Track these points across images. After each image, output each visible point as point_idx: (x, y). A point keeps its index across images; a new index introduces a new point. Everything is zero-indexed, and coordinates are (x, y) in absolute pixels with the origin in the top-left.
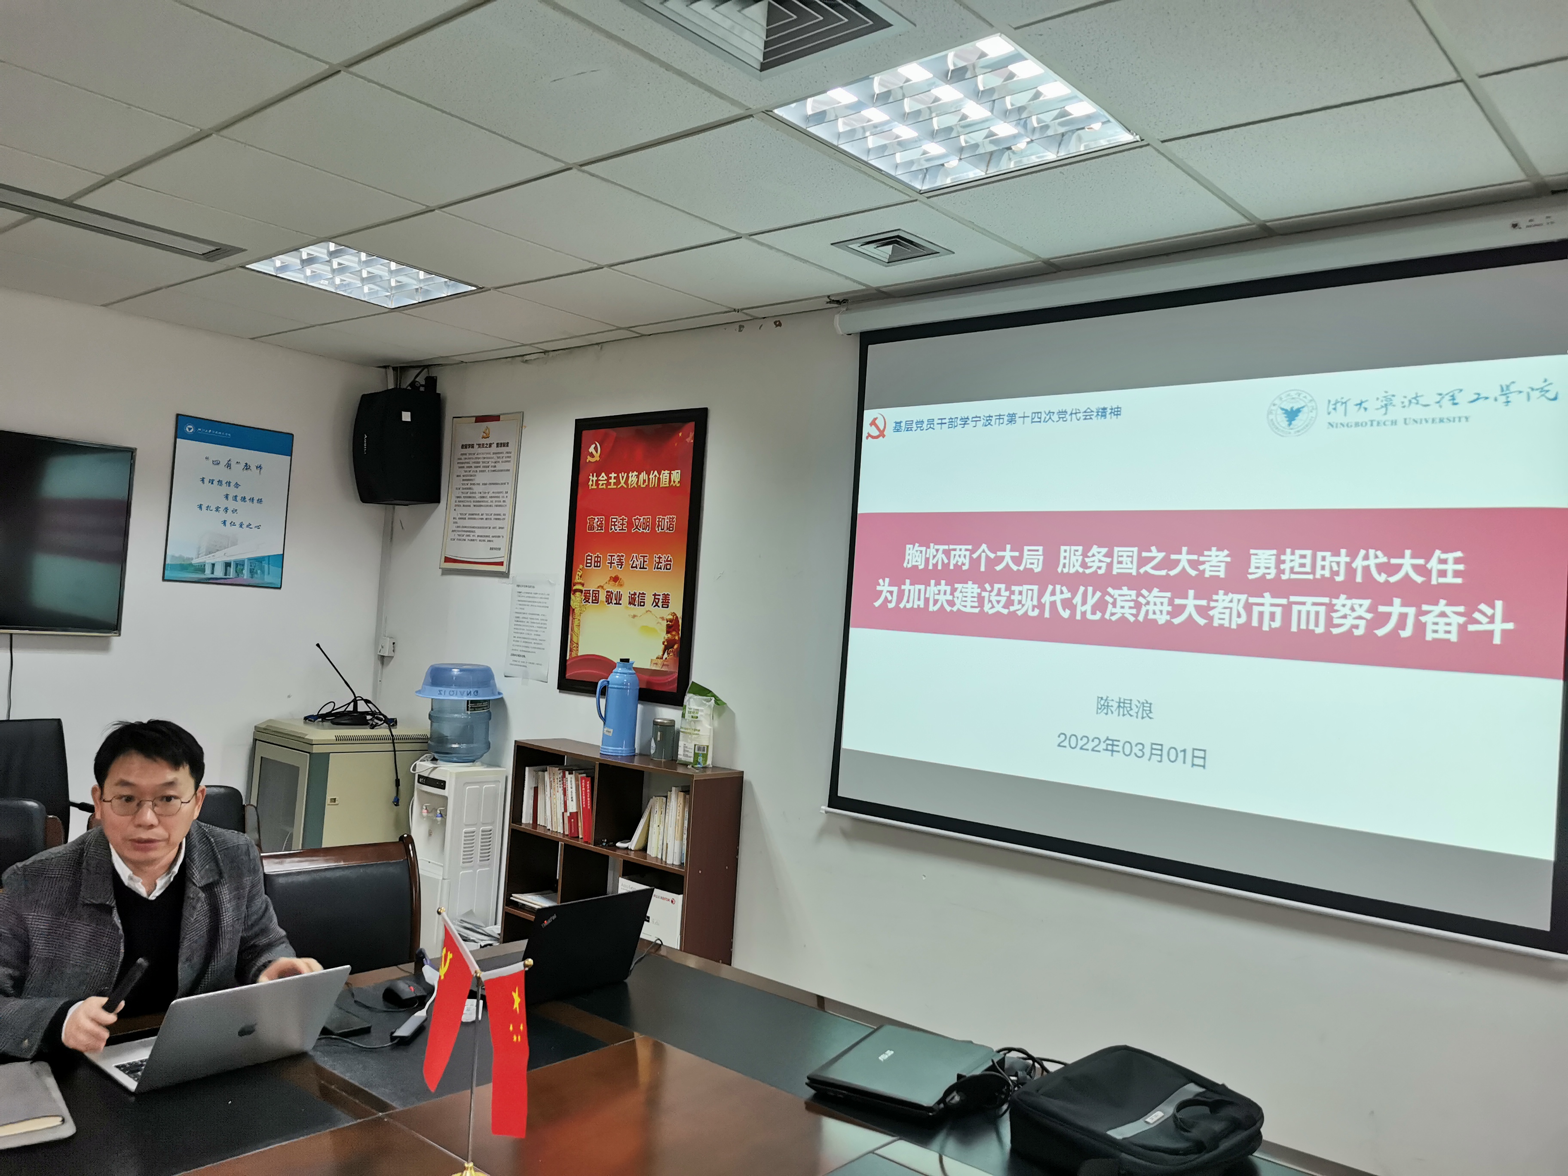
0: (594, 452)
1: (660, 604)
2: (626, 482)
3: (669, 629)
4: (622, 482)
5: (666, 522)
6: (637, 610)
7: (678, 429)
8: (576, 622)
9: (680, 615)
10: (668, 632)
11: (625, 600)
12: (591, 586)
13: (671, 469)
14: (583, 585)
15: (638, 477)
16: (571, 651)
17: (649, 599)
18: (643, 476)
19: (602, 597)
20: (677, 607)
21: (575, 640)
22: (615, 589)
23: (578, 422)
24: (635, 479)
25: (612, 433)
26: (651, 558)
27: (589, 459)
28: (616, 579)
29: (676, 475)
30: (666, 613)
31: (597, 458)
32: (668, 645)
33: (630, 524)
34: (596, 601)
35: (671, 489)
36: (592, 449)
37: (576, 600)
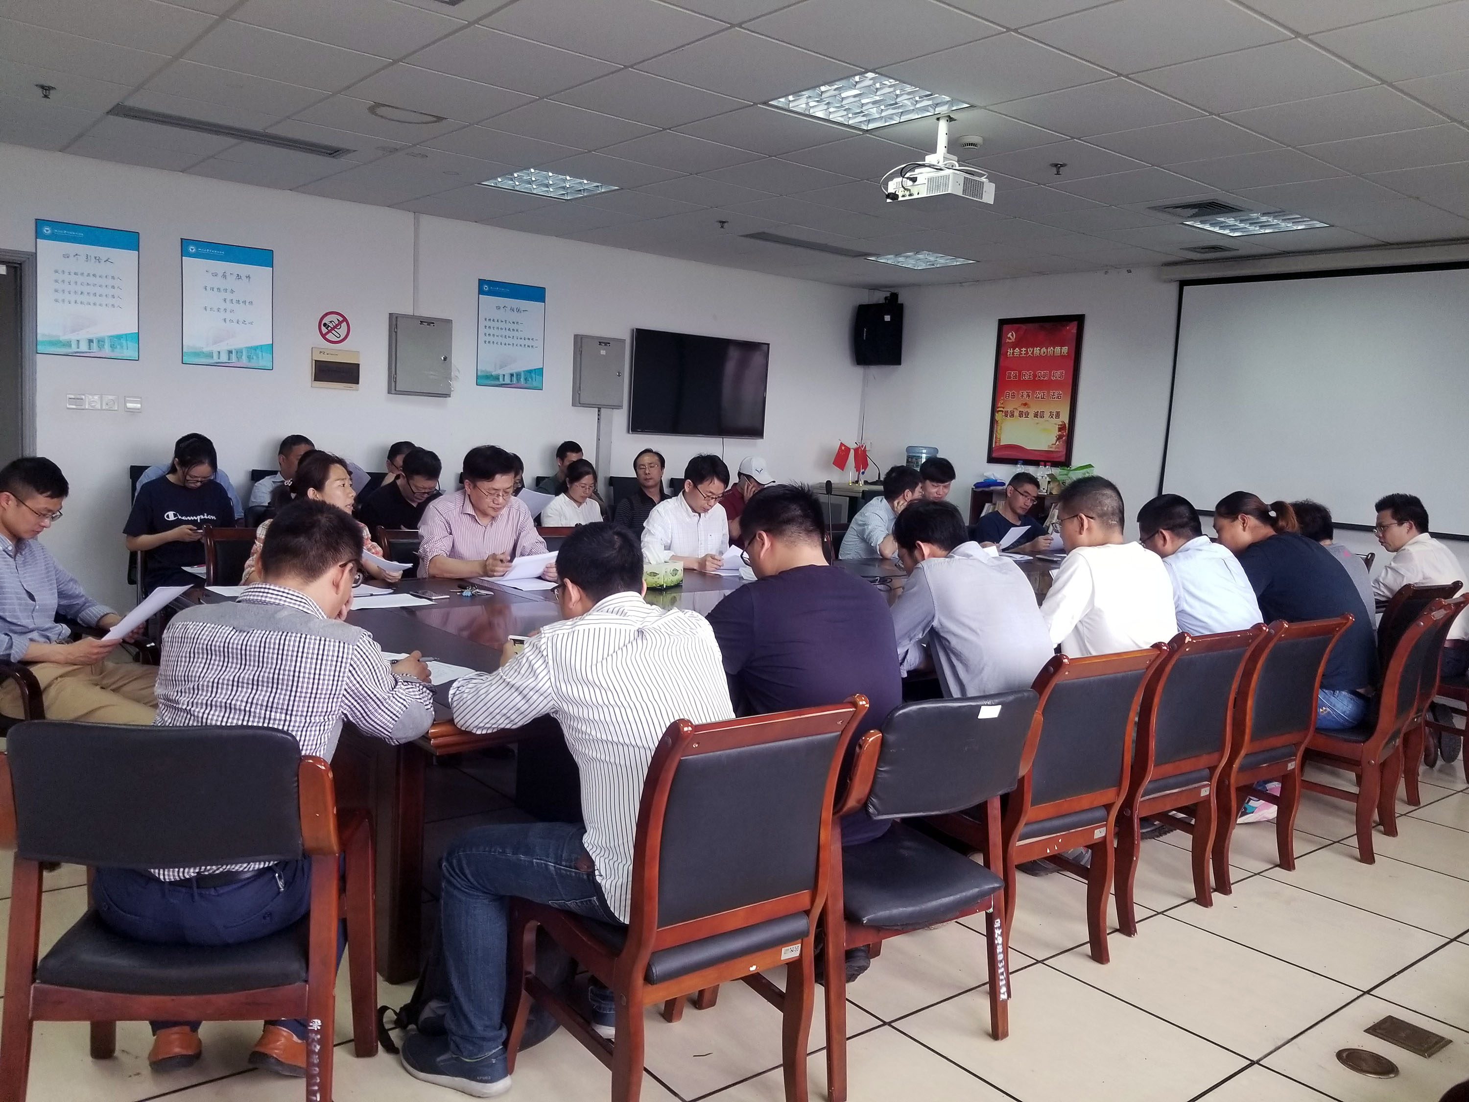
0: (1011, 336)
1: (1054, 417)
2: (1033, 353)
3: (1060, 429)
4: (1030, 353)
5: (1058, 375)
6: (1039, 420)
7: (1067, 325)
8: (999, 428)
9: (1067, 422)
10: (1059, 431)
11: (1031, 415)
12: (1009, 409)
13: (1062, 346)
14: (1003, 408)
15: (1040, 350)
16: (996, 443)
17: (1047, 415)
18: (1044, 349)
19: (1016, 414)
20: (1065, 418)
21: (998, 437)
22: (1024, 410)
23: (1000, 320)
24: (1039, 352)
25: (1024, 327)
26: (1049, 393)
27: (1008, 340)
28: (1025, 404)
29: (1065, 349)
30: (1059, 421)
31: (1013, 340)
32: (1059, 438)
33: (1035, 376)
34: (1012, 416)
35: (1062, 356)
36: (1010, 335)
37: (998, 416)
